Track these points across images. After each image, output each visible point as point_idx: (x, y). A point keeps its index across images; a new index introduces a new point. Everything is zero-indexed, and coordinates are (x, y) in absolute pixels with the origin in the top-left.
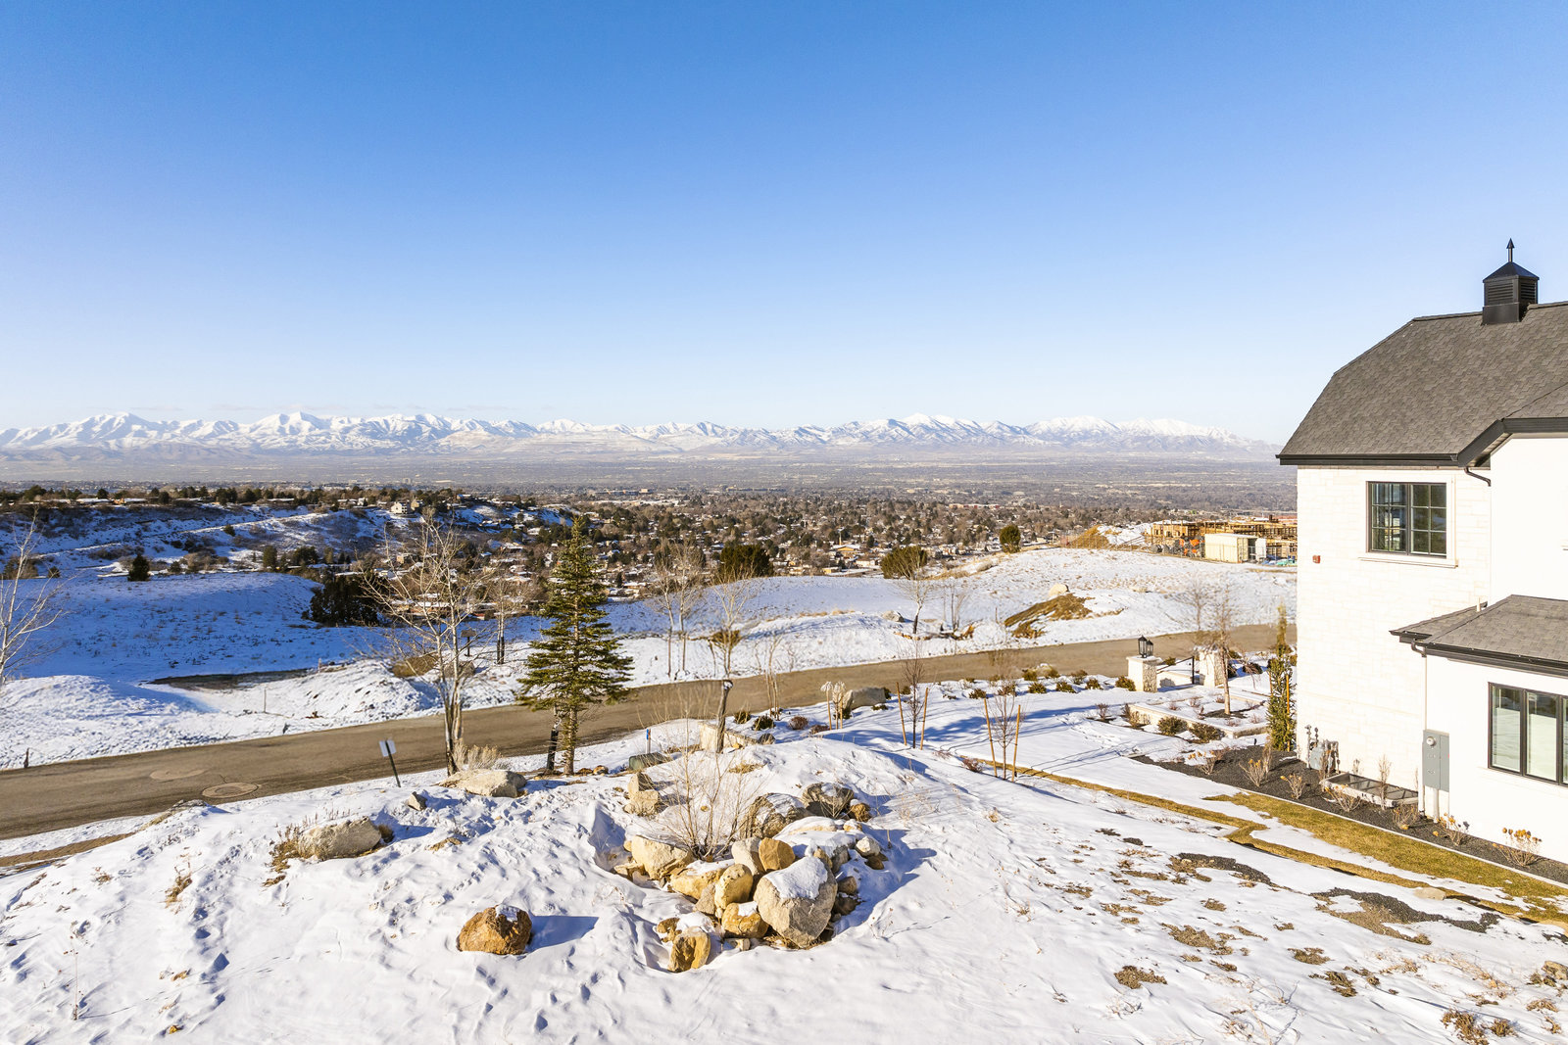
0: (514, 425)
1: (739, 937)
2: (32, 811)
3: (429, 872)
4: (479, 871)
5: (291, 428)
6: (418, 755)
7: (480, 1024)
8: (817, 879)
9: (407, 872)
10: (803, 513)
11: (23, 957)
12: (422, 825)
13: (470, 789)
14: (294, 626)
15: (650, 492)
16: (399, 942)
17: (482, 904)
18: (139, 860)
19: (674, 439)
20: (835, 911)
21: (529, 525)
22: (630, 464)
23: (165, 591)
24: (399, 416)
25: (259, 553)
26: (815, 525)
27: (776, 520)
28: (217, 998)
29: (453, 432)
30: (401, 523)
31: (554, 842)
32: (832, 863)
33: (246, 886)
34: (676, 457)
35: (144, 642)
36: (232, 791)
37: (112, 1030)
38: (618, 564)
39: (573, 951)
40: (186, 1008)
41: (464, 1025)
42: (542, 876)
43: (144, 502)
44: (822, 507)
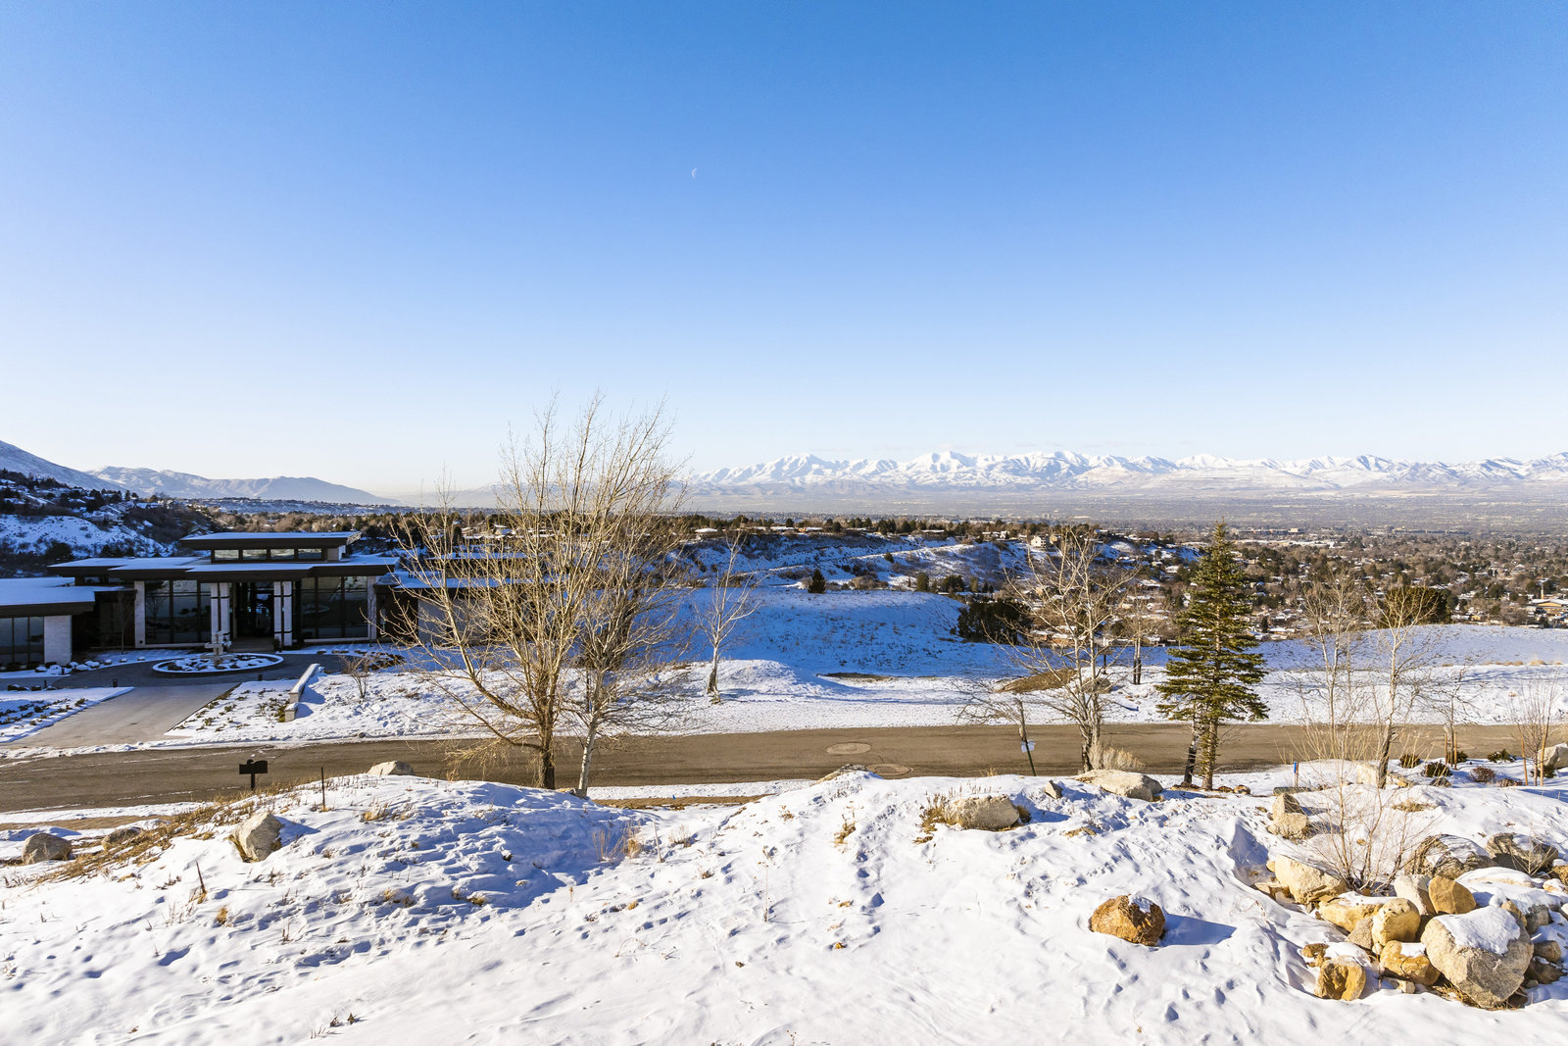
0: (1153, 461)
1: (1401, 978)
2: (737, 765)
3: (1063, 855)
4: (1113, 862)
5: (942, 466)
6: (1054, 761)
7: (1110, 1002)
8: (1505, 934)
9: (1043, 851)
10: (1491, 560)
11: (729, 866)
12: (1058, 812)
13: (1106, 787)
14: (943, 639)
15: (1301, 532)
16: (1033, 912)
17: (1115, 893)
18: (815, 805)
19: (1328, 475)
20: (1530, 975)
21: (1167, 563)
22: (1277, 501)
23: (836, 603)
24: (1039, 453)
25: (914, 580)
26: (1507, 574)
27: (1456, 566)
28: (874, 928)
29: (1090, 468)
30: (1040, 556)
31: (1190, 848)
32: (1527, 922)
33: (899, 840)
34: (1332, 494)
35: (820, 643)
36: (889, 770)
37: (792, 936)
38: (1264, 607)
39: (1207, 955)
40: (847, 932)
41: (1093, 999)
42: (1177, 878)
43: (821, 531)
44: (1517, 554)
